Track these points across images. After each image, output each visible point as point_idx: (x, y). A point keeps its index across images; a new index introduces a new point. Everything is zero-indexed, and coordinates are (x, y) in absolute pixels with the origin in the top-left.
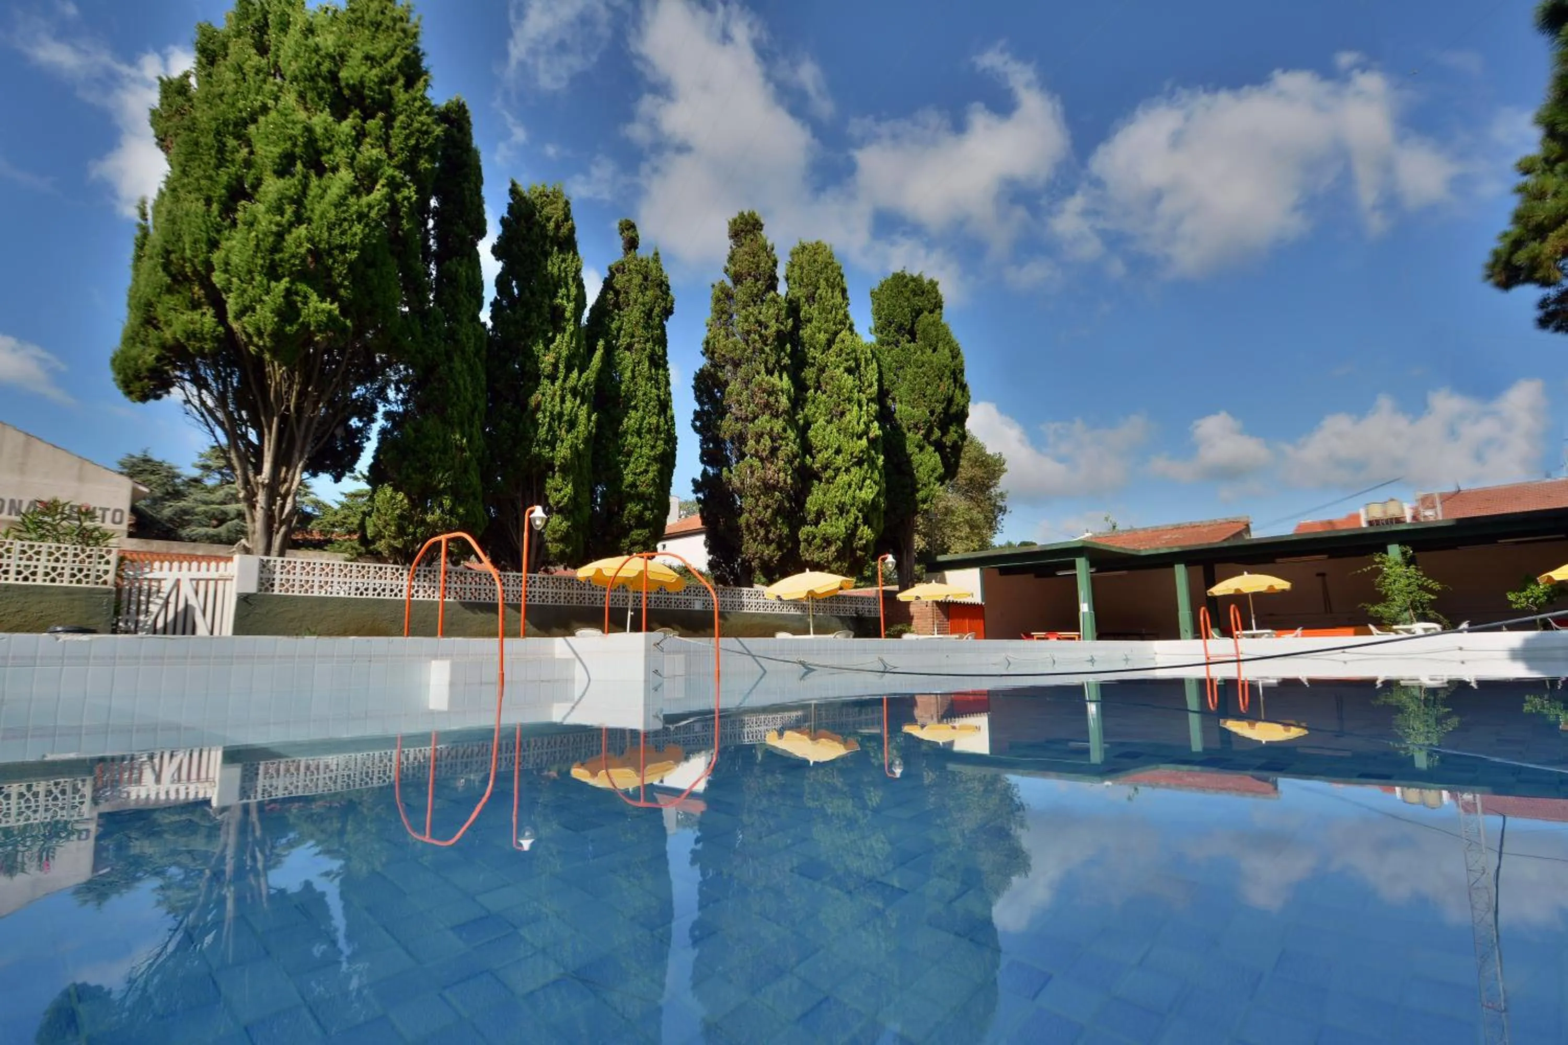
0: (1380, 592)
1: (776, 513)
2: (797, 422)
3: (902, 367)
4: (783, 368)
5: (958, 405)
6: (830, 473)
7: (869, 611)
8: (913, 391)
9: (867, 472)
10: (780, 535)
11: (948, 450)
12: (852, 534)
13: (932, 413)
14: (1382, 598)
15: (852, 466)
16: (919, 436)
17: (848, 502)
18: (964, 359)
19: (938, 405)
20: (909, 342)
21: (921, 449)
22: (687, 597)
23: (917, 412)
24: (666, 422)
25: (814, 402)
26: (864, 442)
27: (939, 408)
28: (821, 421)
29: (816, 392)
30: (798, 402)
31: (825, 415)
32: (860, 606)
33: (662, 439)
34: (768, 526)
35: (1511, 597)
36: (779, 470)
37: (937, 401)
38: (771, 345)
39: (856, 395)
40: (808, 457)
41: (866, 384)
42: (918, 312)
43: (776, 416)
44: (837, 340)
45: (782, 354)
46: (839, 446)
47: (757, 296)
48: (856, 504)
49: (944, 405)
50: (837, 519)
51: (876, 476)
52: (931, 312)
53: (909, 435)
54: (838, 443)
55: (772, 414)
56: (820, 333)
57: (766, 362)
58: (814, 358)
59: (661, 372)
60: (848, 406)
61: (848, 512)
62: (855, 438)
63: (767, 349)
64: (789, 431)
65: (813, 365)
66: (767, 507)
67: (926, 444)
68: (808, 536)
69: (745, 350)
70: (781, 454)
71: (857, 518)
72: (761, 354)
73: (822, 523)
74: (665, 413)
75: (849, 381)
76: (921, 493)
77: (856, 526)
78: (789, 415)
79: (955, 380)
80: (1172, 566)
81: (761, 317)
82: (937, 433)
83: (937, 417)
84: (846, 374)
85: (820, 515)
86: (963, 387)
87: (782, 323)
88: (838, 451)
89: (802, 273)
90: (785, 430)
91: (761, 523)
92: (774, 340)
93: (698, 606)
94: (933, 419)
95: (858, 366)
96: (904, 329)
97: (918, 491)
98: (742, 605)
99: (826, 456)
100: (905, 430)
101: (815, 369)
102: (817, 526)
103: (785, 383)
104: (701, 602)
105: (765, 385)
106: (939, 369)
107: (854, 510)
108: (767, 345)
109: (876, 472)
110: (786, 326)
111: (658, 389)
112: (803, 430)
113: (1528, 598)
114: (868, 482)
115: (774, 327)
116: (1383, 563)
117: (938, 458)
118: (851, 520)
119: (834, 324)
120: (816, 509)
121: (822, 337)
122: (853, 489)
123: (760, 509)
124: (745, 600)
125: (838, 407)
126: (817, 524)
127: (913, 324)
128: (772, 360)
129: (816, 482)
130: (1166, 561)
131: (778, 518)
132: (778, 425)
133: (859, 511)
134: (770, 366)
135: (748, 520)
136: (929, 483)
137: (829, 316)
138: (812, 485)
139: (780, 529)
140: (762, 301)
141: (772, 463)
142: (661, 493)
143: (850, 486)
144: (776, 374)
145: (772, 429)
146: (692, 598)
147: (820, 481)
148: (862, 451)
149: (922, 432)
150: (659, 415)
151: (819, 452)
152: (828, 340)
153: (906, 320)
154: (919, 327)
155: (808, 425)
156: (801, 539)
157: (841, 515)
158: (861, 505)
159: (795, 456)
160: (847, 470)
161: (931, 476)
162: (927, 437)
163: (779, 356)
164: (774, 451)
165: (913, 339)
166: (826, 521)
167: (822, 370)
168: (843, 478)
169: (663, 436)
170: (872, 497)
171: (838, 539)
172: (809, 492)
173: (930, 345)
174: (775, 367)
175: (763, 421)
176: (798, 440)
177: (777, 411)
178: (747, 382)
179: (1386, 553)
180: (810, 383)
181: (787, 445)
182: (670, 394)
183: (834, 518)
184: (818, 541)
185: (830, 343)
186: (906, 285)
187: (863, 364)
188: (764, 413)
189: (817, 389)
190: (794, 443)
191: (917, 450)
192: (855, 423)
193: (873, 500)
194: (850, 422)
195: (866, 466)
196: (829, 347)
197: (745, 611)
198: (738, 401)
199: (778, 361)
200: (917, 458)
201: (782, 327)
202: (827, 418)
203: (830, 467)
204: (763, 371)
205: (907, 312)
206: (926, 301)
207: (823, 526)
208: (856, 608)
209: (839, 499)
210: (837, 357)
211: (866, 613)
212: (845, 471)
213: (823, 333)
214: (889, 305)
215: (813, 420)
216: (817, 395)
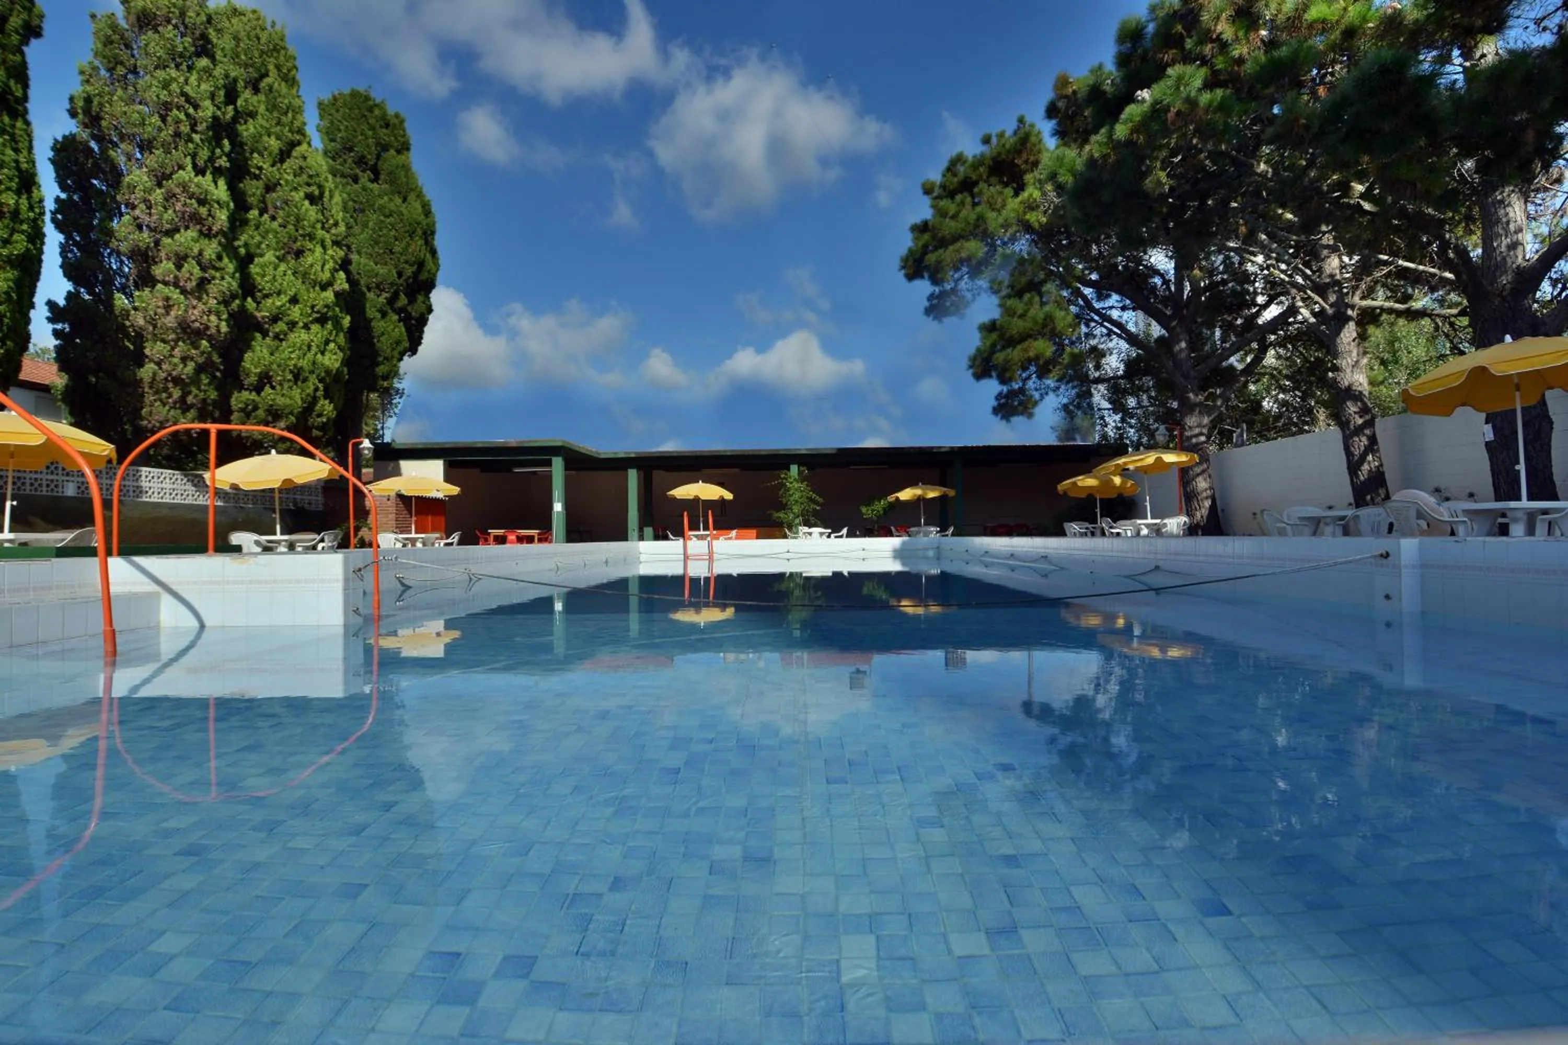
0: (781, 502)
1: (200, 369)
2: (236, 249)
3: (363, 211)
4: (218, 172)
5: (429, 272)
6: (281, 326)
7: (310, 504)
8: (377, 243)
9: (330, 333)
10: (204, 400)
11: (413, 322)
12: (309, 407)
13: (400, 275)
14: (783, 507)
15: (312, 322)
16: (382, 299)
17: (306, 368)
18: (436, 219)
19: (407, 266)
20: (372, 181)
21: (384, 315)
22: (50, 477)
23: (382, 270)
24: (31, 208)
25: (257, 227)
26: (329, 295)
27: (409, 271)
28: (270, 256)
29: (261, 215)
30: (238, 221)
31: (276, 250)
32: (298, 497)
33: (23, 232)
34: (187, 385)
35: (864, 510)
36: (210, 312)
37: (406, 262)
38: (201, 133)
39: (320, 233)
40: (249, 299)
41: (331, 222)
42: (385, 148)
43: (207, 234)
44: (294, 154)
45: (218, 151)
46: (296, 295)
47: (181, 55)
48: (317, 372)
49: (414, 268)
50: (291, 388)
51: (341, 339)
52: (399, 152)
53: (370, 295)
54: (294, 290)
55: (201, 232)
56: (269, 136)
57: (194, 156)
58: (260, 169)
59: (19, 124)
60: (309, 245)
61: (305, 380)
62: (317, 288)
63: (196, 137)
64: (226, 260)
65: (257, 177)
66: (184, 360)
67: (390, 311)
68: (247, 405)
69: (160, 130)
70: (213, 289)
71: (316, 389)
72: (186, 142)
73: (268, 389)
74: (29, 192)
75: (311, 212)
76: (382, 367)
77: (315, 400)
78: (226, 238)
79: (427, 242)
80: (626, 470)
81: (187, 89)
82: (403, 300)
83: (406, 280)
84: (307, 203)
85: (265, 379)
86: (433, 252)
87: (219, 108)
88: (294, 300)
89: (237, 46)
90: (220, 258)
91: (177, 381)
92: (208, 128)
93: (70, 490)
94: (401, 281)
95: (322, 195)
96: (366, 163)
97: (378, 364)
98: (139, 491)
99: (279, 303)
100: (364, 289)
101: (260, 184)
102: (259, 393)
103: (221, 191)
104: (76, 485)
105: (193, 189)
106: (410, 225)
107: (313, 380)
108: (196, 132)
109: (342, 335)
110: (224, 114)
111: (17, 151)
112: (244, 262)
113: (873, 511)
114: (332, 345)
115: (208, 110)
116: (786, 479)
117: (403, 329)
118: (310, 390)
119: (290, 131)
120: (258, 370)
121: (274, 144)
122: (313, 352)
123: (176, 360)
124: (144, 484)
125: (295, 242)
126: (258, 389)
127: (378, 157)
128: (204, 154)
129: (258, 336)
130: (620, 464)
131: (203, 377)
132: (211, 249)
133: (320, 381)
134: (201, 163)
135: (155, 374)
136: (392, 357)
137: (284, 119)
138: (253, 339)
139: (205, 391)
140: (190, 68)
141: (199, 299)
142: (17, 315)
143: (309, 347)
144: (209, 176)
145: (200, 253)
146: (61, 478)
147: (265, 334)
148: (327, 306)
149: (385, 295)
150: (18, 193)
151: (266, 296)
152: (281, 151)
153: (370, 153)
154: (384, 166)
155: (249, 258)
156: (234, 408)
157: (296, 383)
158: (323, 374)
159: (234, 297)
160: (306, 327)
161: (394, 349)
162: (391, 301)
163: (213, 153)
164: (203, 283)
165: (375, 180)
166: (273, 388)
167: (270, 188)
168: (300, 336)
169: (25, 227)
170: (337, 365)
171: (291, 413)
172: (249, 347)
173: (399, 193)
174: (206, 166)
175: (187, 237)
176: (237, 275)
177: (210, 229)
178: (161, 178)
179: (789, 470)
180: (252, 200)
181: (223, 278)
182: (34, 163)
183: (286, 386)
184: (261, 413)
185: (284, 155)
186: (371, 110)
187: (327, 194)
188: (187, 228)
189: (263, 211)
190: (233, 277)
191: (379, 315)
192: (319, 268)
193: (338, 369)
194: (312, 266)
195: (329, 326)
196: (282, 161)
197: (145, 499)
198: (145, 201)
199: (211, 159)
200: (379, 325)
201: (219, 113)
202: (277, 254)
203: (281, 319)
204: (189, 168)
205: (371, 144)
206: (393, 138)
207: (269, 394)
208: (295, 499)
209: (293, 362)
210: (295, 176)
211: (306, 506)
212: (303, 328)
213: (273, 137)
214: (347, 127)
215: (258, 251)
216: (263, 219)
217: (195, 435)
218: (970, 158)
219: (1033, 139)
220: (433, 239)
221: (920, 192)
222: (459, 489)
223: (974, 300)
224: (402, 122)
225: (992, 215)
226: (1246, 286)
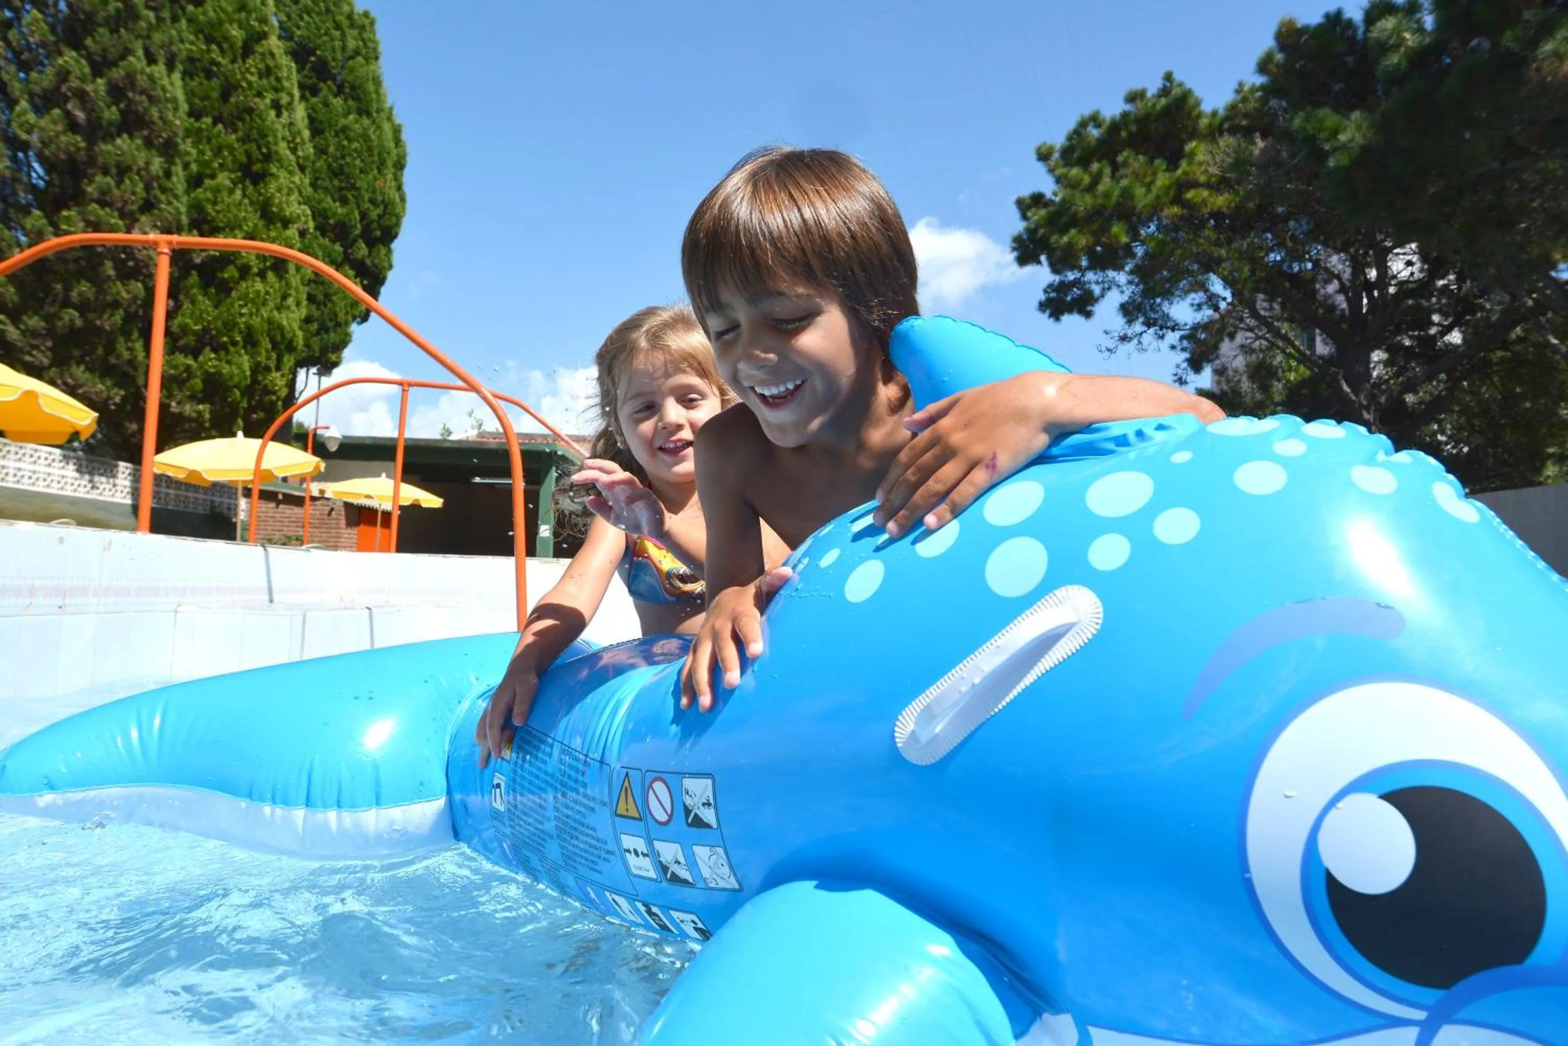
5: (396, 216)
6: (231, 271)
8: (338, 174)
9: (289, 285)
10: (130, 362)
12: (255, 381)
13: (362, 217)
15: (268, 269)
16: (337, 247)
17: (259, 328)
18: (408, 149)
19: (371, 207)
20: (334, 95)
23: (340, 210)
25: (209, 140)
26: (293, 235)
27: (372, 213)
28: (223, 178)
29: (214, 124)
31: (231, 171)
32: (217, 499)
34: (111, 340)
37: (371, 202)
38: (157, 10)
39: (285, 154)
41: (296, 140)
42: (352, 54)
43: (153, 143)
44: (260, 49)
45: (176, 35)
46: (251, 231)
48: (273, 334)
49: (379, 210)
50: (238, 353)
51: (301, 293)
52: (367, 61)
53: (324, 241)
54: (249, 225)
55: (148, 140)
57: (146, 39)
58: (218, 65)
60: (273, 169)
61: (257, 344)
62: (279, 225)
63: (151, 15)
64: (174, 179)
65: (214, 75)
66: (111, 306)
67: (345, 263)
68: (181, 372)
70: (157, 215)
71: (269, 357)
72: (134, 21)
73: (208, 353)
76: (332, 335)
79: (396, 178)
82: (360, 249)
83: (367, 225)
85: (206, 340)
90: (167, 175)
94: (362, 226)
96: (328, 72)
103: (176, 87)
106: (376, 154)
107: (266, 345)
109: (301, 288)
112: (194, 184)
114: (292, 301)
118: (261, 357)
120: (198, 327)
121: (236, 34)
122: (269, 308)
123: (101, 306)
125: (255, 163)
126: (197, 352)
132: (158, 162)
133: (274, 346)
138: (195, 285)
139: (132, 350)
143: (264, 301)
144: (162, 66)
145: (146, 167)
147: (209, 281)
149: (342, 241)
151: (217, 230)
152: (244, 44)
153: (334, 59)
154: (350, 77)
157: (245, 347)
158: (278, 338)
159: (179, 228)
160: (262, 275)
161: (348, 312)
162: (349, 250)
164: (146, 207)
165: (339, 93)
166: (215, 351)
168: (253, 286)
172: (188, 296)
173: (367, 112)
175: (130, 145)
177: (156, 137)
178: (100, 64)
181: (169, 203)
183: (233, 350)
184: (197, 383)
185: (247, 50)
186: (338, 4)
188: (131, 132)
189: (216, 121)
190: (181, 202)
192: (283, 199)
193: (294, 333)
194: (274, 195)
196: (245, 57)
198: (82, 92)
199: (167, 44)
202: (233, 176)
203: (233, 262)
204: (140, 53)
205: (337, 46)
206: (361, 43)
207: (210, 360)
208: (212, 502)
209: (244, 320)
210: (260, 78)
211: (225, 511)
212: (257, 275)
213: (235, 26)
214: (308, 23)
215: (208, 171)
216: (216, 130)
217: (113, 407)
218: (1108, 119)
219: (1191, 102)
220: (402, 175)
221: (1034, 157)
222: (441, 500)
223: (1102, 296)
224: (372, 23)
225: (1139, 191)
226: (1420, 300)
